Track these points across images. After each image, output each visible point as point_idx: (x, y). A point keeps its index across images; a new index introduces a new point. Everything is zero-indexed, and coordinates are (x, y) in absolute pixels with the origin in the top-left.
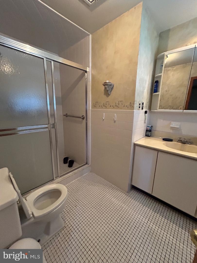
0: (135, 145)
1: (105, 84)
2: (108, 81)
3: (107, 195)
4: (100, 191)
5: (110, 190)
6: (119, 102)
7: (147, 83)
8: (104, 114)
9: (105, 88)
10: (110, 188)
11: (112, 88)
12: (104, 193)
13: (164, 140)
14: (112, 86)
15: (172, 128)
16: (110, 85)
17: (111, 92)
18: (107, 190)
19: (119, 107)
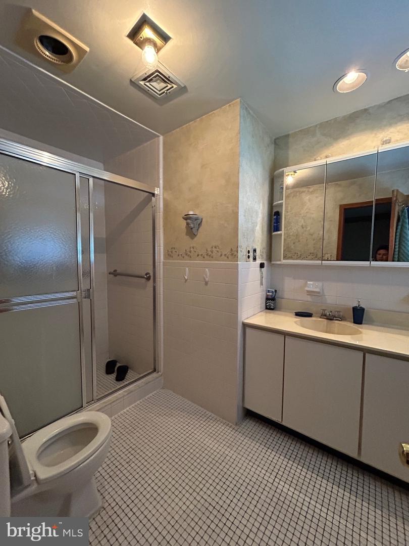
0: (245, 326)
1: (187, 218)
2: (191, 213)
3: (195, 432)
4: (182, 427)
5: (202, 422)
6: (212, 248)
7: (260, 215)
8: (187, 269)
9: (188, 224)
10: (201, 418)
11: (200, 225)
12: (189, 429)
13: (298, 314)
14: (199, 221)
15: (310, 293)
16: (196, 220)
17: (198, 230)
18: (196, 422)
19: (212, 257)
